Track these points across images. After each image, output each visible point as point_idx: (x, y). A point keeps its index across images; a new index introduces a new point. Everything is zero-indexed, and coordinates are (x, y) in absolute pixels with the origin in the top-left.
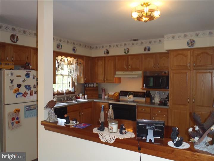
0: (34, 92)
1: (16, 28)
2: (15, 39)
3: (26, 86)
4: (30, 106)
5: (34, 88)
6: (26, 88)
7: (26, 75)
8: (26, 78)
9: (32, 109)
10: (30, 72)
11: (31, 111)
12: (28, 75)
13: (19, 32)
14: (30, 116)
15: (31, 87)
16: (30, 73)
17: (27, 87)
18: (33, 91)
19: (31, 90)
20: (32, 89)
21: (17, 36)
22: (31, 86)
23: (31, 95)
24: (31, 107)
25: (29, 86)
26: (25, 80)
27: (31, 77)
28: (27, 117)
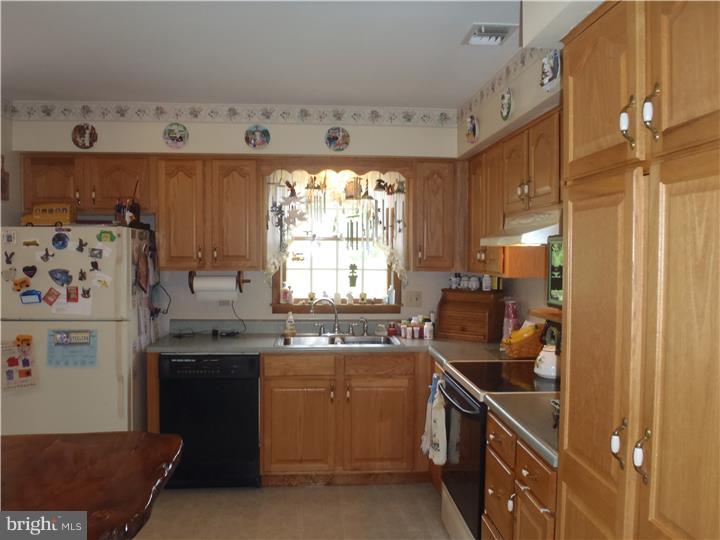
0: (80, 292)
1: (93, 106)
2: (87, 136)
3: (52, 273)
4: (68, 333)
5: (81, 279)
6: (56, 279)
7: (54, 240)
8: (52, 250)
9: (73, 341)
10: (69, 230)
11: (71, 349)
12: (60, 241)
13: (103, 113)
14: (67, 364)
15: (71, 277)
16: (67, 233)
17: (59, 276)
18: (77, 289)
19: (71, 285)
20: (75, 282)
21: (93, 128)
22: (70, 274)
23: (69, 299)
24: (72, 335)
25: (65, 273)
26: (50, 253)
27: (72, 245)
28: (58, 363)
